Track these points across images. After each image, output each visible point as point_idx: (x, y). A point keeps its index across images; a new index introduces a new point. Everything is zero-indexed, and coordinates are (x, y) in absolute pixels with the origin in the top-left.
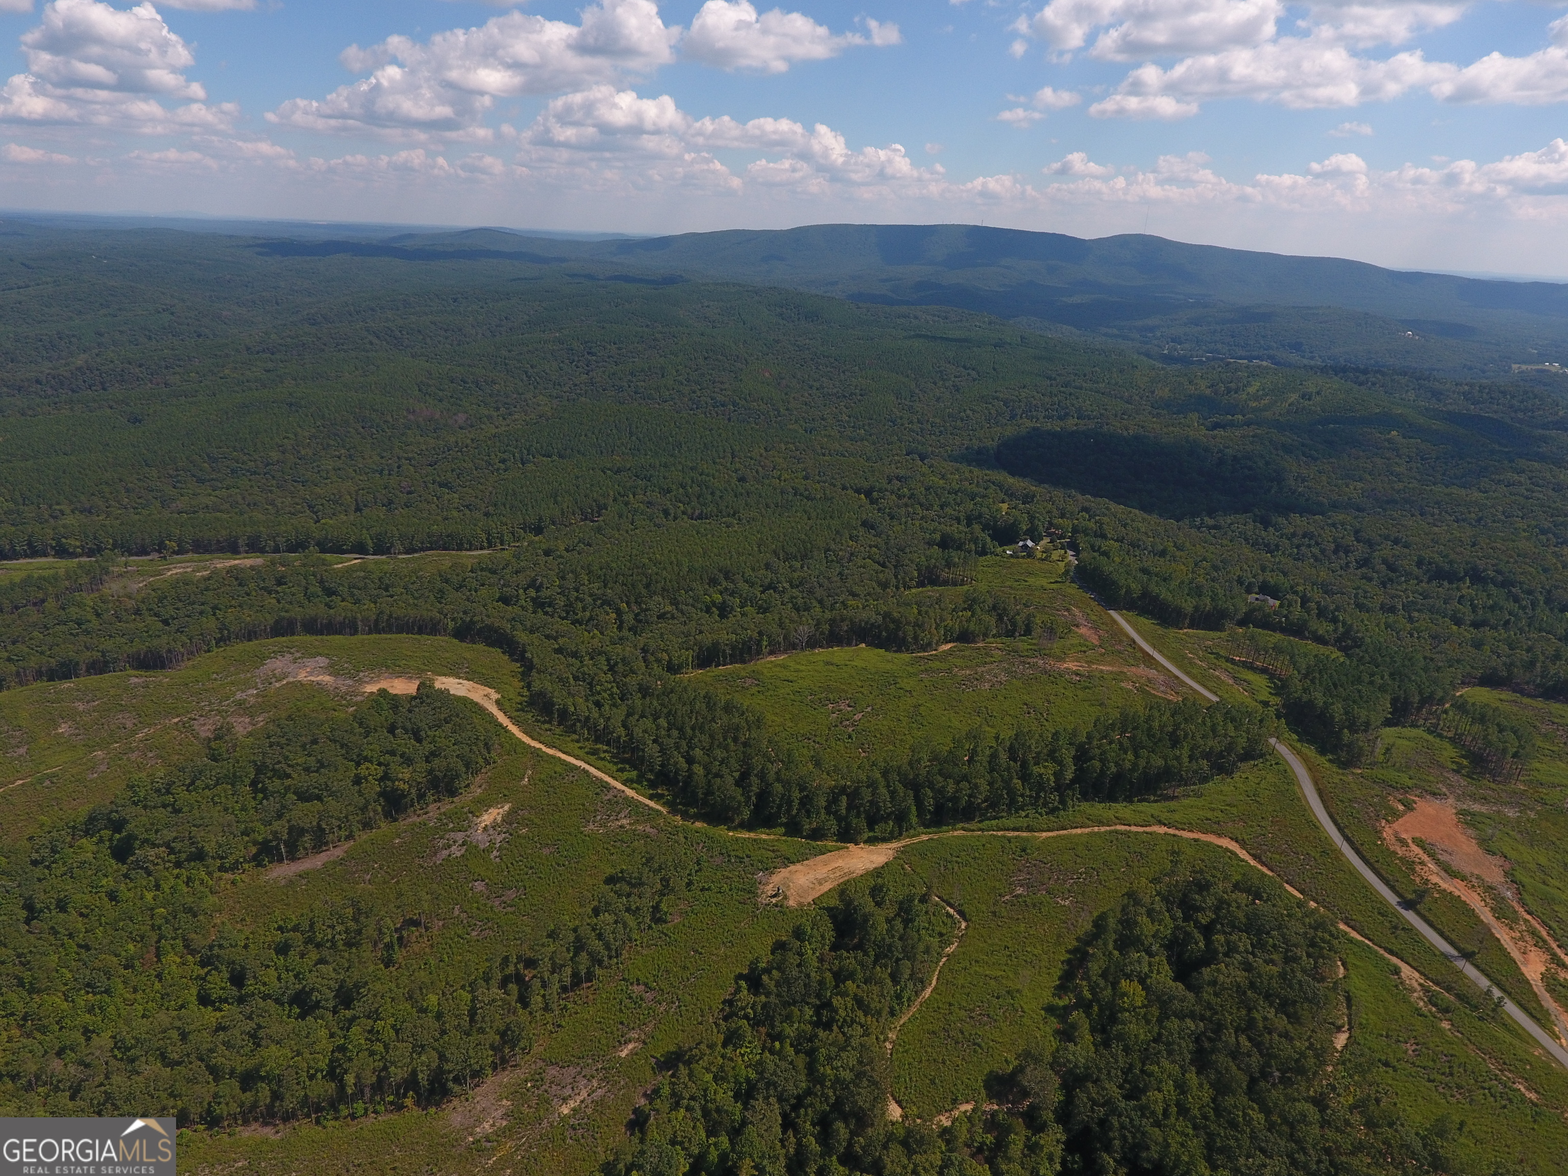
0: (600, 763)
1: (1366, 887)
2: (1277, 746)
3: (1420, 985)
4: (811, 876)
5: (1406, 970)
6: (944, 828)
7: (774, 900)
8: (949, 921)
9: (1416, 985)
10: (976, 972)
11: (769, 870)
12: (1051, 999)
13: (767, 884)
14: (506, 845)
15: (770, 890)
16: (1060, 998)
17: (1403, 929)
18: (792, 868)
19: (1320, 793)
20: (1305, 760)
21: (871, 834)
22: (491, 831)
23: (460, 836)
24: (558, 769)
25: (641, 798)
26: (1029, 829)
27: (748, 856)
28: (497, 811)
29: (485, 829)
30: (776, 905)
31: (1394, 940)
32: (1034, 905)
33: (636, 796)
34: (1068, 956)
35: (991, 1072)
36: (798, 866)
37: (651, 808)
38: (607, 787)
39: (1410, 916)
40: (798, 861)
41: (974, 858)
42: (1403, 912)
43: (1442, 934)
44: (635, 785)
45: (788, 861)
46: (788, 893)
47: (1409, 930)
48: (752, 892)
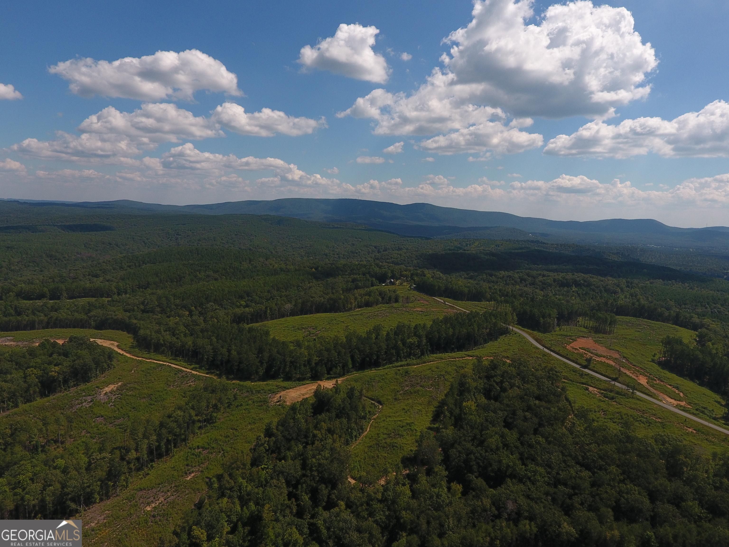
0: (177, 363)
1: (565, 363)
2: (514, 329)
3: (598, 392)
4: (298, 393)
5: (591, 389)
6: (366, 370)
7: (278, 403)
8: (373, 406)
9: (597, 392)
10: (390, 421)
11: (274, 392)
12: (429, 425)
13: (274, 398)
14: (118, 400)
15: (275, 400)
16: (434, 424)
17: (585, 375)
18: (288, 391)
19: (537, 340)
20: (527, 332)
21: (329, 376)
22: (109, 394)
23: (89, 399)
24: (153, 366)
25: (201, 374)
26: (408, 365)
27: (262, 390)
28: (114, 386)
29: (106, 394)
30: (279, 405)
31: (582, 379)
32: (415, 392)
33: (198, 373)
34: (435, 409)
35: (404, 456)
36: (291, 390)
37: (206, 377)
38: (181, 371)
39: (586, 370)
40: (291, 388)
41: (383, 379)
42: (583, 370)
43: (602, 374)
44: (198, 369)
45: (285, 388)
46: (286, 400)
47: (588, 375)
48: (265, 402)
